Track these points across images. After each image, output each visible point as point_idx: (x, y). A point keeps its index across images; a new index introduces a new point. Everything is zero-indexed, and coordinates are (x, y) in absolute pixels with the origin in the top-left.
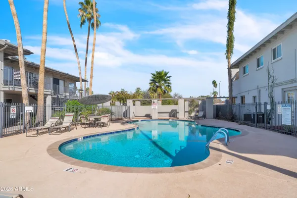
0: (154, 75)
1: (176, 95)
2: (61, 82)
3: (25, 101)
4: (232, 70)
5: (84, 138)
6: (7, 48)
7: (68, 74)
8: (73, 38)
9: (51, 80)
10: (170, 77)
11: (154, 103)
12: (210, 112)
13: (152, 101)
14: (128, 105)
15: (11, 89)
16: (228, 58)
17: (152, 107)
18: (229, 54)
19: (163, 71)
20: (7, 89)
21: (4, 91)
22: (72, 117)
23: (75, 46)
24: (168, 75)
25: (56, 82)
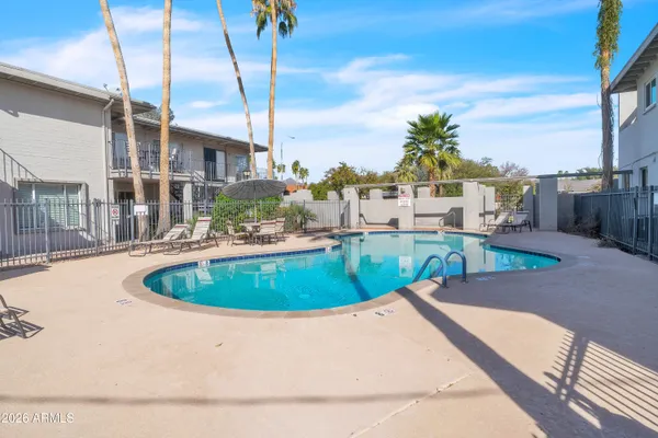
0: (414, 125)
1: (508, 170)
2: (220, 156)
3: (139, 196)
4: (614, 97)
5: (212, 261)
6: (113, 105)
7: (228, 139)
8: (235, 64)
9: (201, 153)
10: (455, 127)
11: (403, 192)
12: (549, 213)
13: (400, 187)
14: (346, 199)
15: (122, 175)
16: (600, 64)
17: (400, 202)
18: (606, 55)
19: (437, 114)
20: (117, 175)
21: (113, 179)
22: (208, 223)
23: (239, 79)
24: (450, 124)
25: (210, 156)
